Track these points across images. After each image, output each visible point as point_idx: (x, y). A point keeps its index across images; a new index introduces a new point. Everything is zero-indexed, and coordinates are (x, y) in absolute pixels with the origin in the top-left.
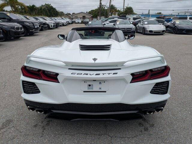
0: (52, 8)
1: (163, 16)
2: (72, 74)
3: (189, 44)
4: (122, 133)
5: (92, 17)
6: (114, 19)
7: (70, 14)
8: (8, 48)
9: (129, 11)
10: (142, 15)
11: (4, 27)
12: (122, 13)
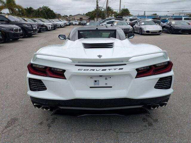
0: (49, 10)
1: (158, 17)
2: (78, 70)
3: (186, 43)
4: (127, 128)
5: (89, 18)
6: (111, 21)
7: (67, 16)
8: (7, 49)
9: (125, 12)
10: (138, 16)
11: (2, 29)
12: (118, 15)
